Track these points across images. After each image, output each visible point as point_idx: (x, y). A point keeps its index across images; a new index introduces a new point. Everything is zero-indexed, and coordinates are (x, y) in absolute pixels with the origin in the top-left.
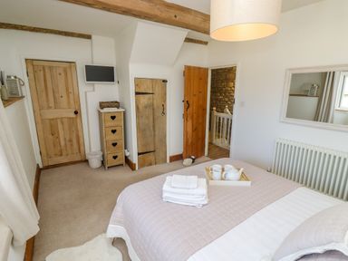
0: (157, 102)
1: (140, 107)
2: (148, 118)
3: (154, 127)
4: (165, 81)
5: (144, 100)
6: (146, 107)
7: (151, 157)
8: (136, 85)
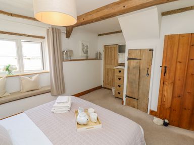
0: (143, 65)
1: (131, 67)
2: (135, 75)
3: (139, 82)
4: (151, 50)
5: (133, 63)
6: (134, 68)
7: (135, 102)
8: (129, 54)
